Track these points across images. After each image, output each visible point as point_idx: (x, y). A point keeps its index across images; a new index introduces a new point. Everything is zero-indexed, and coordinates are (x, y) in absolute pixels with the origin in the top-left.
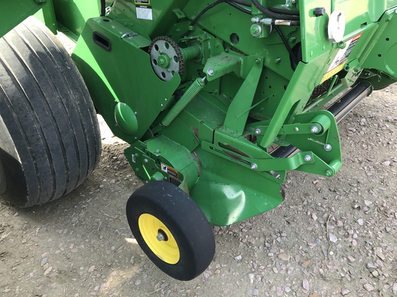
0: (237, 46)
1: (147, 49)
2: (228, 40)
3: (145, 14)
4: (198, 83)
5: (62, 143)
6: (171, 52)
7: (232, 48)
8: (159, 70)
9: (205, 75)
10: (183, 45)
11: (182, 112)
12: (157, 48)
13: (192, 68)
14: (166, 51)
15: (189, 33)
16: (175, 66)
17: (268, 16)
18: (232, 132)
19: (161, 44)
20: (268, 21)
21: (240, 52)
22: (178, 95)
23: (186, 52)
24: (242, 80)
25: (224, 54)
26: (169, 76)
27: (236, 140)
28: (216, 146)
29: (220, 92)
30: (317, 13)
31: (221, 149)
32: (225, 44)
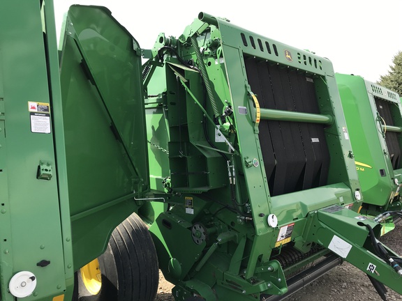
0: (234, 228)
1: (190, 229)
2: (230, 225)
3: (190, 211)
4: (214, 246)
5: (140, 280)
6: (202, 230)
7: (233, 229)
8: (196, 239)
9: (218, 241)
10: (208, 227)
11: (207, 262)
12: (195, 228)
13: (211, 238)
14: (199, 230)
15: (211, 221)
16: (204, 237)
17: (243, 216)
18: (233, 273)
19: (197, 226)
20: (244, 218)
21: (235, 230)
22: (204, 252)
23: (209, 230)
24: (237, 245)
25: (228, 231)
26: (201, 242)
27: (235, 277)
28: (225, 282)
29: (228, 253)
30: (261, 215)
31: (227, 283)
32: (229, 227)
